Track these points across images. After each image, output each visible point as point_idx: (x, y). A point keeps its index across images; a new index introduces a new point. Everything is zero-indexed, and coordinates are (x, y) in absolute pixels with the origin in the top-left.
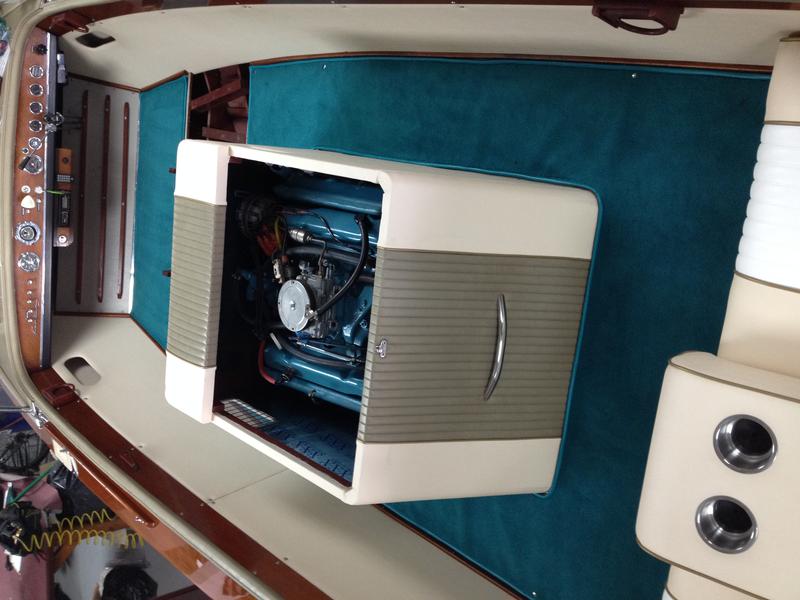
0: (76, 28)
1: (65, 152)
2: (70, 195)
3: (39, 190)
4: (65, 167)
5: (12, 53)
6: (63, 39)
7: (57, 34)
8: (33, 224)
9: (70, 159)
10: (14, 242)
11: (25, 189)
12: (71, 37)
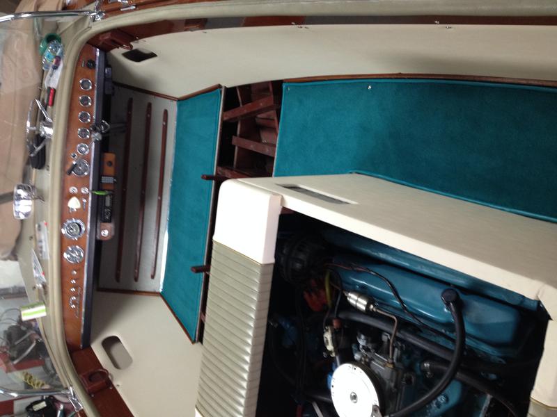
0: (121, 46)
1: (110, 157)
2: (112, 195)
3: (85, 190)
4: (110, 170)
5: (65, 68)
6: (111, 55)
7: (105, 50)
8: (79, 221)
9: (114, 163)
10: (61, 237)
11: (73, 189)
12: (118, 53)
